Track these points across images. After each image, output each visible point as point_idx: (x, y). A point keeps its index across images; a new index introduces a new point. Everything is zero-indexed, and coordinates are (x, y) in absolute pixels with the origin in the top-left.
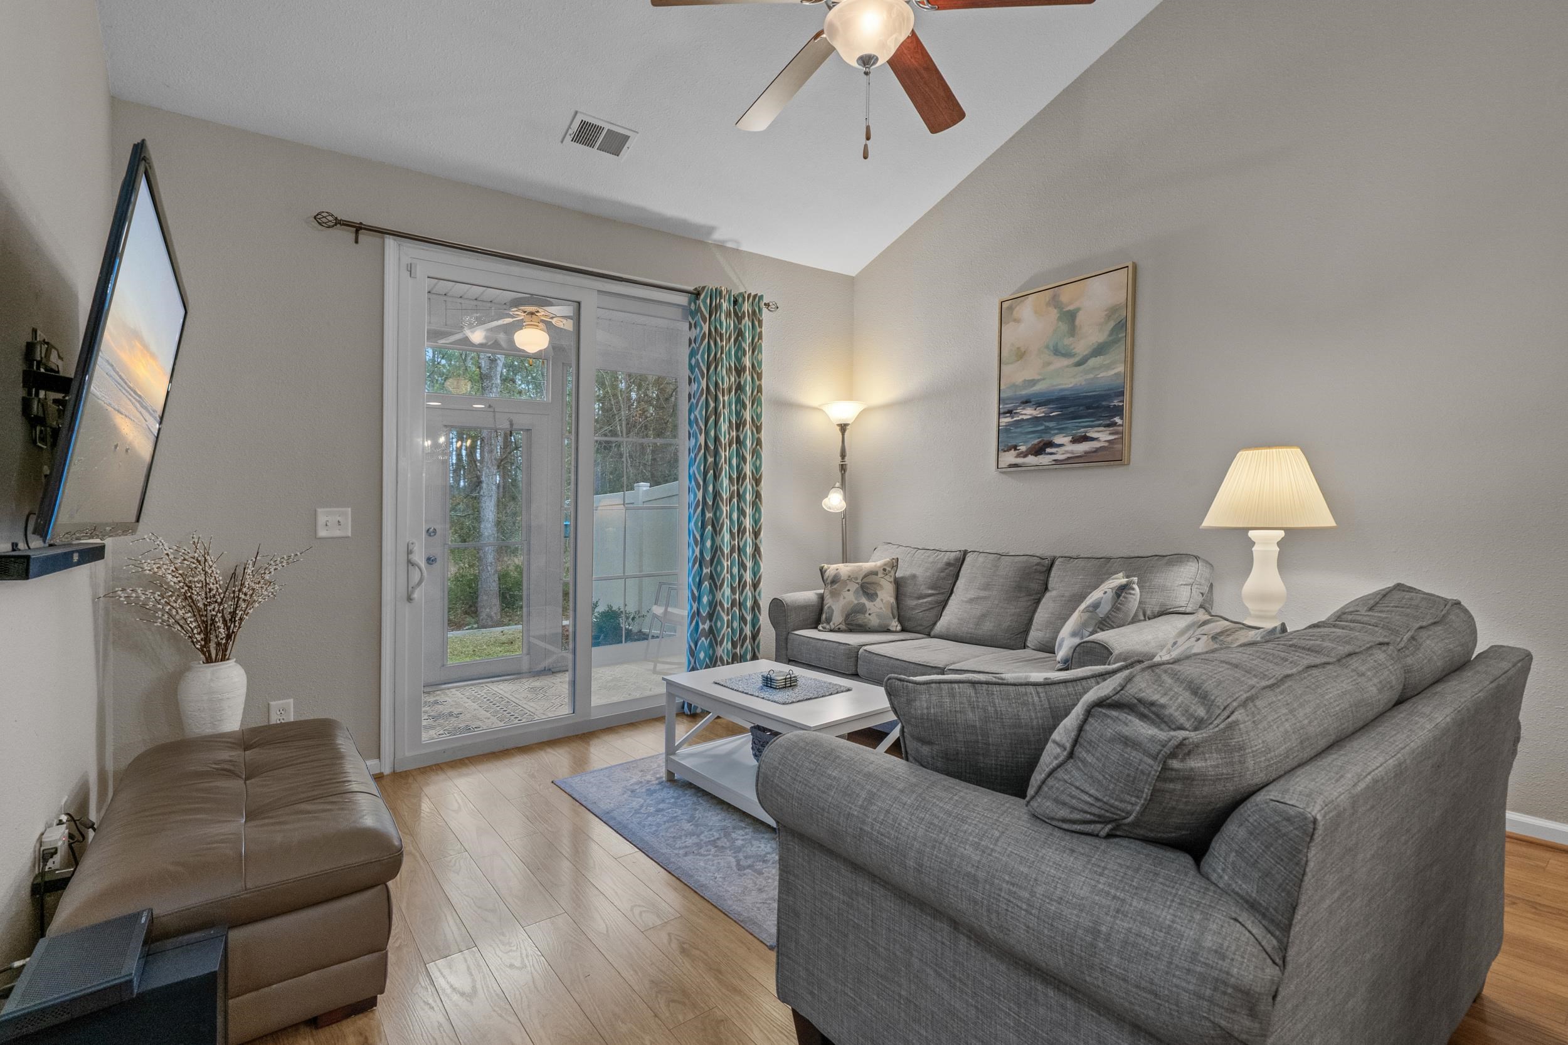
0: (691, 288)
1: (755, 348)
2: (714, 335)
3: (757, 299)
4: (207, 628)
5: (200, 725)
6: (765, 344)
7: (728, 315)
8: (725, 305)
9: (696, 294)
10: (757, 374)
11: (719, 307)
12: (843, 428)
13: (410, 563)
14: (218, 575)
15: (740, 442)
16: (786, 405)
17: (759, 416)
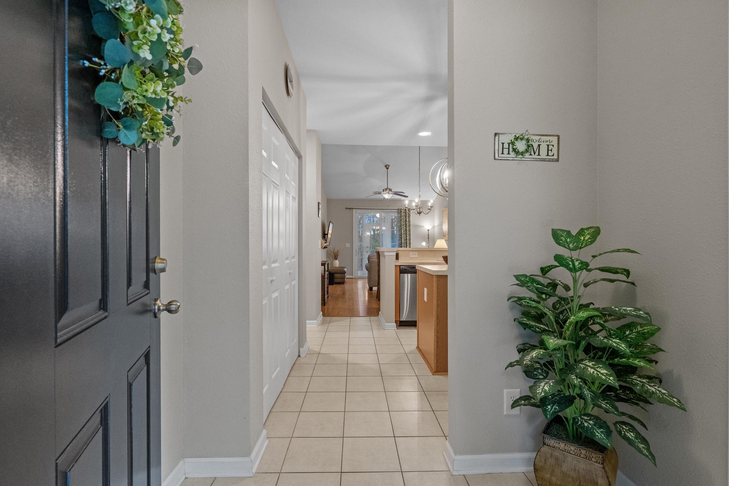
0: (397, 208)
1: (409, 217)
2: (401, 216)
3: (409, 210)
4: (335, 256)
5: (334, 266)
6: (411, 217)
7: (403, 212)
8: (403, 211)
9: (398, 209)
10: (409, 222)
11: (402, 211)
12: (428, 230)
13: (356, 251)
14: (336, 250)
15: (406, 234)
16: (417, 226)
17: (410, 229)
